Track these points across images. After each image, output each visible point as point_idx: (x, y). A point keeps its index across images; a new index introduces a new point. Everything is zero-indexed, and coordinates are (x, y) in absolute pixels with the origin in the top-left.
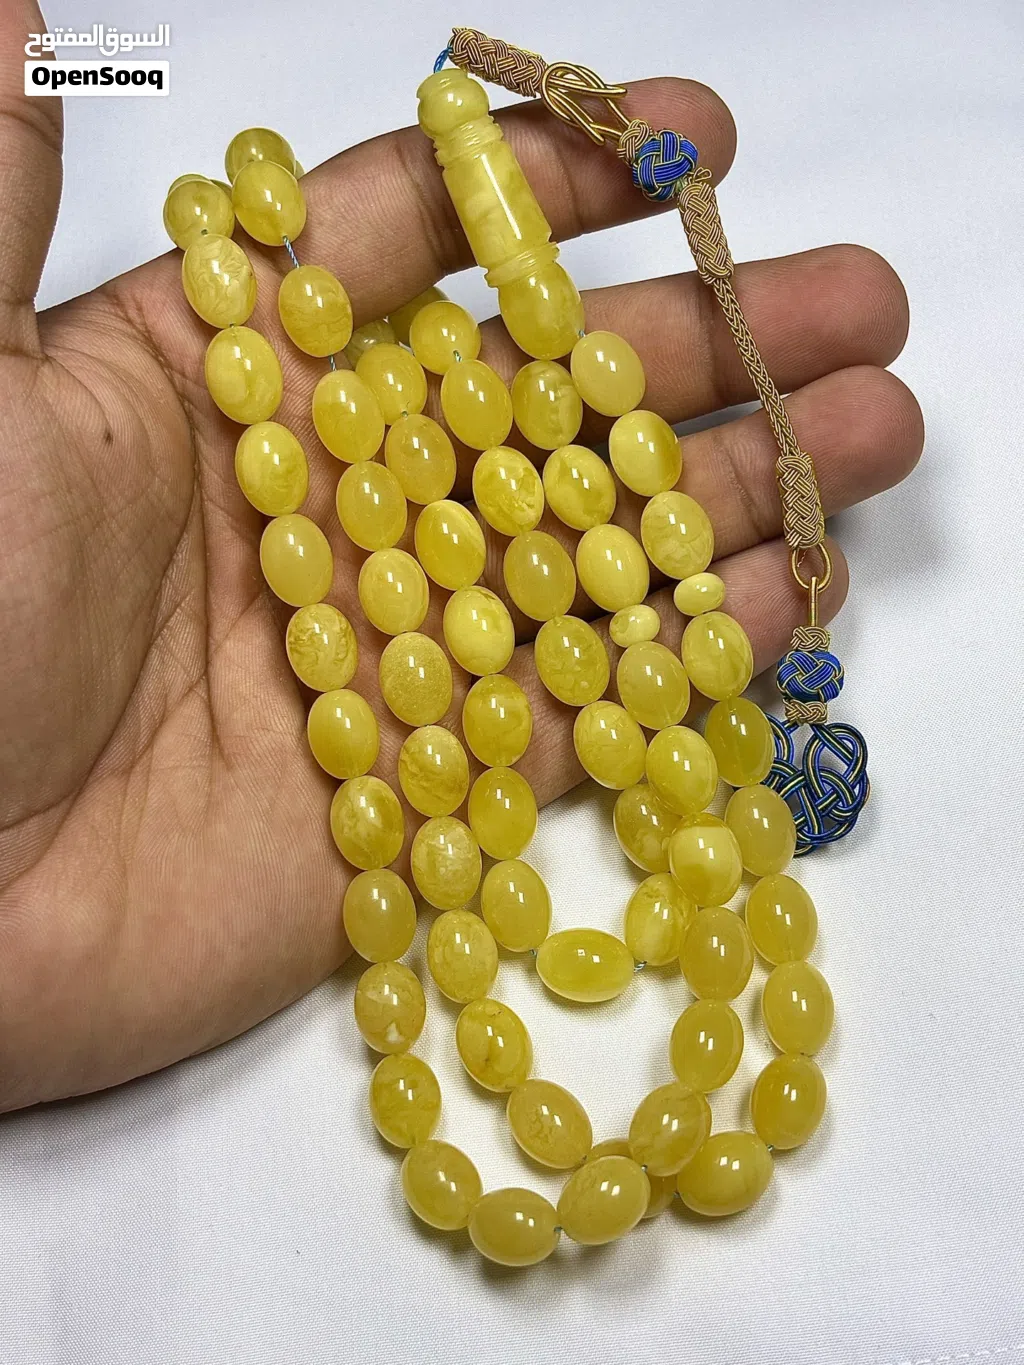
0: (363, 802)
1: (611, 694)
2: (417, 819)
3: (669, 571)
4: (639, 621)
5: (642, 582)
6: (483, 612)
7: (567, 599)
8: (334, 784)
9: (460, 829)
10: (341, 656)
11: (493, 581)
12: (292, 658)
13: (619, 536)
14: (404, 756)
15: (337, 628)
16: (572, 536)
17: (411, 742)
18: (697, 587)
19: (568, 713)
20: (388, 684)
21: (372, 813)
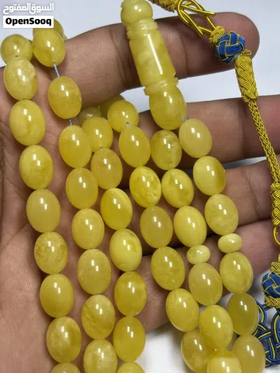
0: (63, 329)
1: (185, 286)
2: (88, 340)
3: (217, 230)
4: (201, 253)
5: (203, 234)
6: (129, 242)
7: (168, 239)
8: (50, 319)
9: (109, 347)
10: (60, 258)
11: (134, 227)
12: (37, 257)
13: (194, 212)
14: (85, 309)
15: (59, 245)
16: (173, 210)
17: (89, 302)
18: (230, 240)
19: (164, 293)
20: (81, 273)
21: (66, 335)
